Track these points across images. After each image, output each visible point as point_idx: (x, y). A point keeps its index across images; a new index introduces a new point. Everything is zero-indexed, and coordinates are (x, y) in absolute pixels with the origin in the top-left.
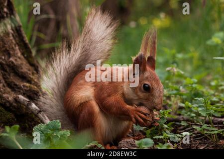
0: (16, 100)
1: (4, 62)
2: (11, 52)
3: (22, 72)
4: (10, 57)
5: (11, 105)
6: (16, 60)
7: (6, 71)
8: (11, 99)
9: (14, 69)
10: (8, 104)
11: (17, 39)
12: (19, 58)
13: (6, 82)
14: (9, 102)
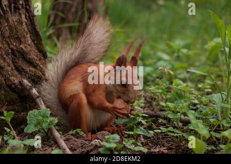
0: (21, 83)
1: (15, 48)
2: (22, 40)
3: (30, 58)
4: (20, 44)
5: (16, 87)
6: (26, 47)
7: (16, 56)
8: (16, 81)
9: (23, 55)
10: (13, 86)
11: (29, 27)
12: (29, 45)
13: (14, 66)
14: (14, 84)
